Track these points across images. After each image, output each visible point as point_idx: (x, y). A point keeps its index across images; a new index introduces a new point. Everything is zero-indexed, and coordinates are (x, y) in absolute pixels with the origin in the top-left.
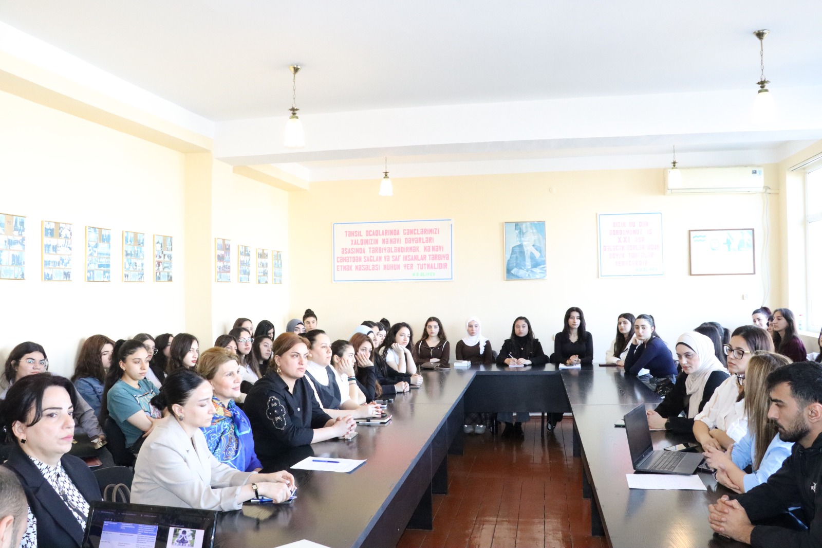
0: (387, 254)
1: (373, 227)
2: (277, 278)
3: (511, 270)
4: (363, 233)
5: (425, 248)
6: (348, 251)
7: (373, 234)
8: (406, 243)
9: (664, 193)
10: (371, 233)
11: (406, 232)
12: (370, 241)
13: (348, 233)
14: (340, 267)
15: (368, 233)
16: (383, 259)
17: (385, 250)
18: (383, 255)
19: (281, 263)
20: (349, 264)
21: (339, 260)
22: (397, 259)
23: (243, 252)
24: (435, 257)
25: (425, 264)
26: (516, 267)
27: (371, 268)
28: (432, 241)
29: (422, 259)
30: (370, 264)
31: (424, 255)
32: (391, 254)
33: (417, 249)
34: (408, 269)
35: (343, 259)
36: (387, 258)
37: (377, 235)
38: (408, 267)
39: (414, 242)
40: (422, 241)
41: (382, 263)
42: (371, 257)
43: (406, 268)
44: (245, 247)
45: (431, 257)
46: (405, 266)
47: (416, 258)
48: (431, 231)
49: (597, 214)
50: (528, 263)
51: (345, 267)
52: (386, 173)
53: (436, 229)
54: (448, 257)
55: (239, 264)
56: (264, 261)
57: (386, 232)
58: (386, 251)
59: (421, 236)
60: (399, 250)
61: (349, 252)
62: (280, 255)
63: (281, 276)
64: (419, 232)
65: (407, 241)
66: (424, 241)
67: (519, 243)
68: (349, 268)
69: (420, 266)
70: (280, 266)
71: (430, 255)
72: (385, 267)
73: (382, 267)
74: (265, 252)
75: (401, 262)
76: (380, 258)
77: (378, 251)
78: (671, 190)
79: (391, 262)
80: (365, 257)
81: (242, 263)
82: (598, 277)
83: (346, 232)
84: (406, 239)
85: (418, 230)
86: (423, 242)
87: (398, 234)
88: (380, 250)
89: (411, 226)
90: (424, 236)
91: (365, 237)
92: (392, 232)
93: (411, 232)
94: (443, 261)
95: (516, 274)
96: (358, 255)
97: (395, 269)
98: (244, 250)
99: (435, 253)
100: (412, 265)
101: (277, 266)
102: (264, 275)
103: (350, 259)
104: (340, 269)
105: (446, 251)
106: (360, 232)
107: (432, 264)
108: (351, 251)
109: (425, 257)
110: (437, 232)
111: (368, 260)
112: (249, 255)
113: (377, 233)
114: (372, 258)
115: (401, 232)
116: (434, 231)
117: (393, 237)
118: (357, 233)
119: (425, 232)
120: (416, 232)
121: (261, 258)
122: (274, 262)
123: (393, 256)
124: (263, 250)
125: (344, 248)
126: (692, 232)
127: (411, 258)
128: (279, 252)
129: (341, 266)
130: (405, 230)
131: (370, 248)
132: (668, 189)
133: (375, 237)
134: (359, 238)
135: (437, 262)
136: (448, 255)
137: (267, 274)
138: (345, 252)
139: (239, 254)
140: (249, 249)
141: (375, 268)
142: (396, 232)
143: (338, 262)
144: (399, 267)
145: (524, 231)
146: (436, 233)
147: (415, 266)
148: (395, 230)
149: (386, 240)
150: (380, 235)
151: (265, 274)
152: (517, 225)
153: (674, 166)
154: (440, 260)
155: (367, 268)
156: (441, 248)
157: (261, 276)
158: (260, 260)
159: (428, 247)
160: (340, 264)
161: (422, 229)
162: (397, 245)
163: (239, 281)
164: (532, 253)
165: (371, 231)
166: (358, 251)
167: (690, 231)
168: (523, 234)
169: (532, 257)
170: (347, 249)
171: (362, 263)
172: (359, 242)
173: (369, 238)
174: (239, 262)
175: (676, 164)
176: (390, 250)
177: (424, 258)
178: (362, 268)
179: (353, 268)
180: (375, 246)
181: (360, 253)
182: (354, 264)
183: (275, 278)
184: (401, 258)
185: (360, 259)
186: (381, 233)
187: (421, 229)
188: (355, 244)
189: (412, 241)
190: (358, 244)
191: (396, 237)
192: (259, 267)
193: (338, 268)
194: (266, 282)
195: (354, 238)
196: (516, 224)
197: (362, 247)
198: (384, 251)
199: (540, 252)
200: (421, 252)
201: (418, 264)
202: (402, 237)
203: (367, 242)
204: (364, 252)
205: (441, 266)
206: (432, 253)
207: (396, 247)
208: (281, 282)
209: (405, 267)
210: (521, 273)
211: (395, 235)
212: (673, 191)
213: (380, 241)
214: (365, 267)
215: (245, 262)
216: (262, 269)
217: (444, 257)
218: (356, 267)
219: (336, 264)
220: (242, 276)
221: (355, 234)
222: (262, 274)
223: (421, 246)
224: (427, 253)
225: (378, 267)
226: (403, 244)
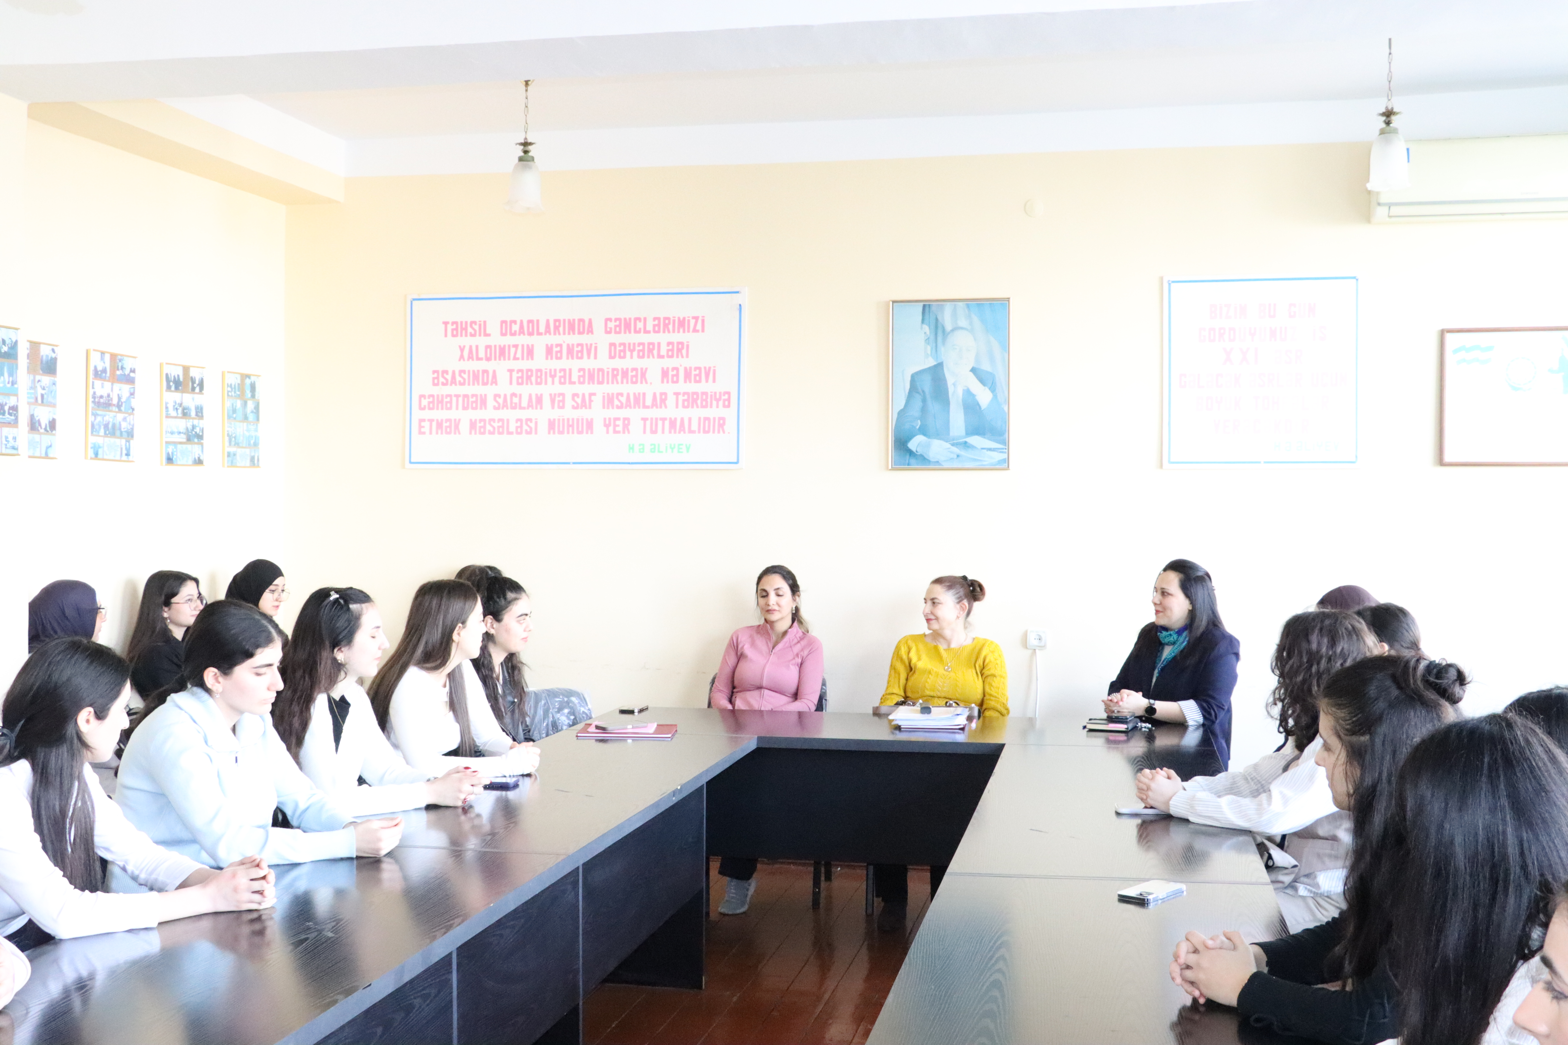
0: (557, 388)
1: (521, 311)
2: (239, 451)
3: (910, 438)
4: (494, 328)
5: (665, 373)
6: (449, 377)
7: (521, 331)
8: (611, 357)
9: (1368, 218)
10: (516, 328)
11: (611, 325)
12: (513, 350)
13: (450, 327)
14: (426, 424)
15: (506, 327)
16: (546, 401)
17: (553, 377)
18: (547, 390)
19: (257, 408)
20: (453, 414)
21: (425, 402)
22: (585, 403)
23: (104, 371)
24: (691, 400)
25: (663, 420)
26: (923, 431)
27: (512, 428)
28: (684, 352)
29: (654, 404)
30: (511, 415)
31: (661, 394)
32: (568, 390)
33: (641, 375)
34: (615, 432)
35: (437, 402)
36: (558, 401)
37: (531, 334)
38: (615, 426)
39: (635, 354)
40: (655, 352)
41: (545, 414)
42: (514, 395)
43: (611, 429)
44: (113, 357)
45: (681, 398)
46: (608, 424)
47: (638, 401)
48: (682, 324)
49: (1162, 279)
50: (957, 420)
51: (440, 425)
52: (526, 144)
53: (696, 318)
54: (729, 400)
55: (91, 405)
56: (189, 400)
57: (556, 327)
58: (557, 379)
59: (653, 338)
60: (591, 376)
61: (454, 381)
62: (253, 387)
63: (256, 444)
64: (649, 327)
65: (616, 351)
66: (663, 352)
67: (931, 362)
68: (450, 427)
69: (648, 423)
70: (251, 417)
71: (677, 394)
72: (551, 425)
73: (543, 426)
74: (193, 373)
75: (598, 413)
76: (539, 399)
77: (533, 379)
78: (1389, 205)
79: (569, 413)
80: (496, 396)
81: (103, 404)
82: (1161, 466)
83: (446, 323)
84: (613, 345)
85: (645, 319)
86: (660, 357)
87: (590, 331)
88: (539, 377)
89: (627, 309)
90: (663, 338)
91: (496, 339)
92: (572, 326)
93: (626, 325)
94: (713, 412)
95: (920, 451)
96: (478, 389)
97: (580, 432)
98: (108, 365)
99: (692, 387)
100: (627, 422)
101: (239, 415)
102: (189, 440)
103: (454, 399)
104: (426, 429)
105: (724, 383)
106: (485, 322)
107: (682, 420)
108: (458, 378)
109: (664, 397)
110: (699, 327)
111: (505, 406)
112: (130, 381)
113: (531, 328)
114: (516, 400)
115: (598, 326)
116: (692, 322)
117: (574, 339)
118: (476, 327)
119: (666, 326)
120: (640, 325)
121: (177, 388)
122: (228, 404)
123: (575, 395)
124: (186, 369)
125: (440, 369)
126: (1449, 337)
127: (623, 399)
128: (248, 376)
129: (431, 421)
130: (610, 320)
131: (511, 371)
132: (1379, 204)
133: (523, 340)
134: (481, 342)
135: (696, 413)
136: (729, 393)
137: (200, 437)
138: (441, 380)
139: (91, 375)
140: (128, 364)
141: (526, 428)
142: (584, 327)
143: (422, 408)
144: (590, 425)
145: (949, 327)
146: (695, 331)
147: (636, 426)
148: (581, 320)
149: (555, 349)
150: (539, 334)
151: (194, 437)
152: (927, 307)
153: (1388, 123)
154: (706, 407)
155: (502, 428)
156: (709, 373)
157: (175, 443)
158: (174, 397)
159: (674, 369)
160: (427, 414)
161: (659, 319)
162: (588, 363)
163: (91, 453)
164: (968, 393)
165: (515, 322)
166: (476, 377)
167: (1443, 333)
168: (945, 334)
169: (971, 406)
170: (446, 372)
171: (489, 413)
172: (482, 354)
173: (509, 340)
174: (91, 399)
175: (1393, 118)
176: (565, 377)
177: (660, 400)
178: (488, 427)
179: (464, 426)
180: (525, 364)
181: (485, 384)
182: (466, 417)
183: (232, 450)
184: (597, 401)
185: (482, 402)
186: (542, 329)
187: (655, 319)
188: (470, 357)
189: (628, 354)
190: (479, 359)
191: (585, 339)
192: (168, 417)
193: (421, 427)
194: (199, 462)
195: (467, 341)
196: (924, 306)
197: (490, 366)
198: (549, 380)
199: (993, 389)
200: (654, 385)
201: (645, 420)
202: (601, 339)
203: (502, 352)
204: (495, 381)
205: (708, 426)
206: (683, 386)
207: (583, 370)
208: (254, 462)
209: (607, 426)
210: (937, 448)
211: (580, 333)
212: (1395, 210)
213: (540, 352)
214: (496, 425)
215: (115, 401)
216: (182, 424)
217: (718, 400)
218: (473, 425)
219: (418, 414)
220: (99, 440)
221: (470, 330)
222: (183, 438)
223: (654, 366)
224: (670, 388)
225: (532, 425)
226: (603, 361)
